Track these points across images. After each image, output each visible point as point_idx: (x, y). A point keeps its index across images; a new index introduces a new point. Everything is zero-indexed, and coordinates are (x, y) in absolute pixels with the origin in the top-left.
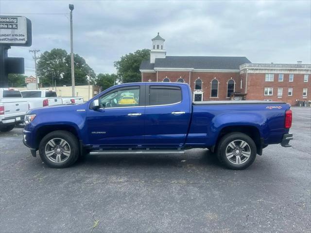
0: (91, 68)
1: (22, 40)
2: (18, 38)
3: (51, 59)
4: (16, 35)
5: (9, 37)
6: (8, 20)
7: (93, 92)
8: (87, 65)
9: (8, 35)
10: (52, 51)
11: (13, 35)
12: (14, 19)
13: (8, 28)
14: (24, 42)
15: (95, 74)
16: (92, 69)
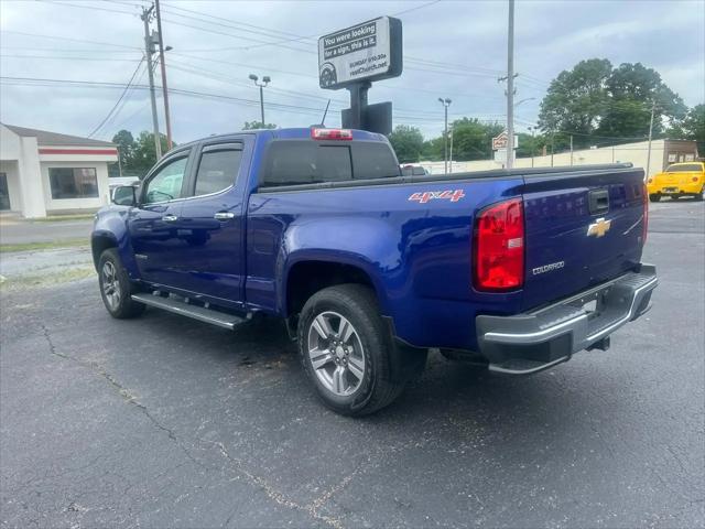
0: (675, 93)
1: (382, 65)
2: (377, 63)
3: (573, 87)
4: (374, 59)
5: (364, 66)
6: (362, 32)
7: (666, 158)
8: (664, 86)
9: (363, 62)
10: (576, 68)
11: (370, 61)
12: (370, 26)
13: (363, 48)
14: (384, 70)
15: (685, 109)
16: (676, 96)
